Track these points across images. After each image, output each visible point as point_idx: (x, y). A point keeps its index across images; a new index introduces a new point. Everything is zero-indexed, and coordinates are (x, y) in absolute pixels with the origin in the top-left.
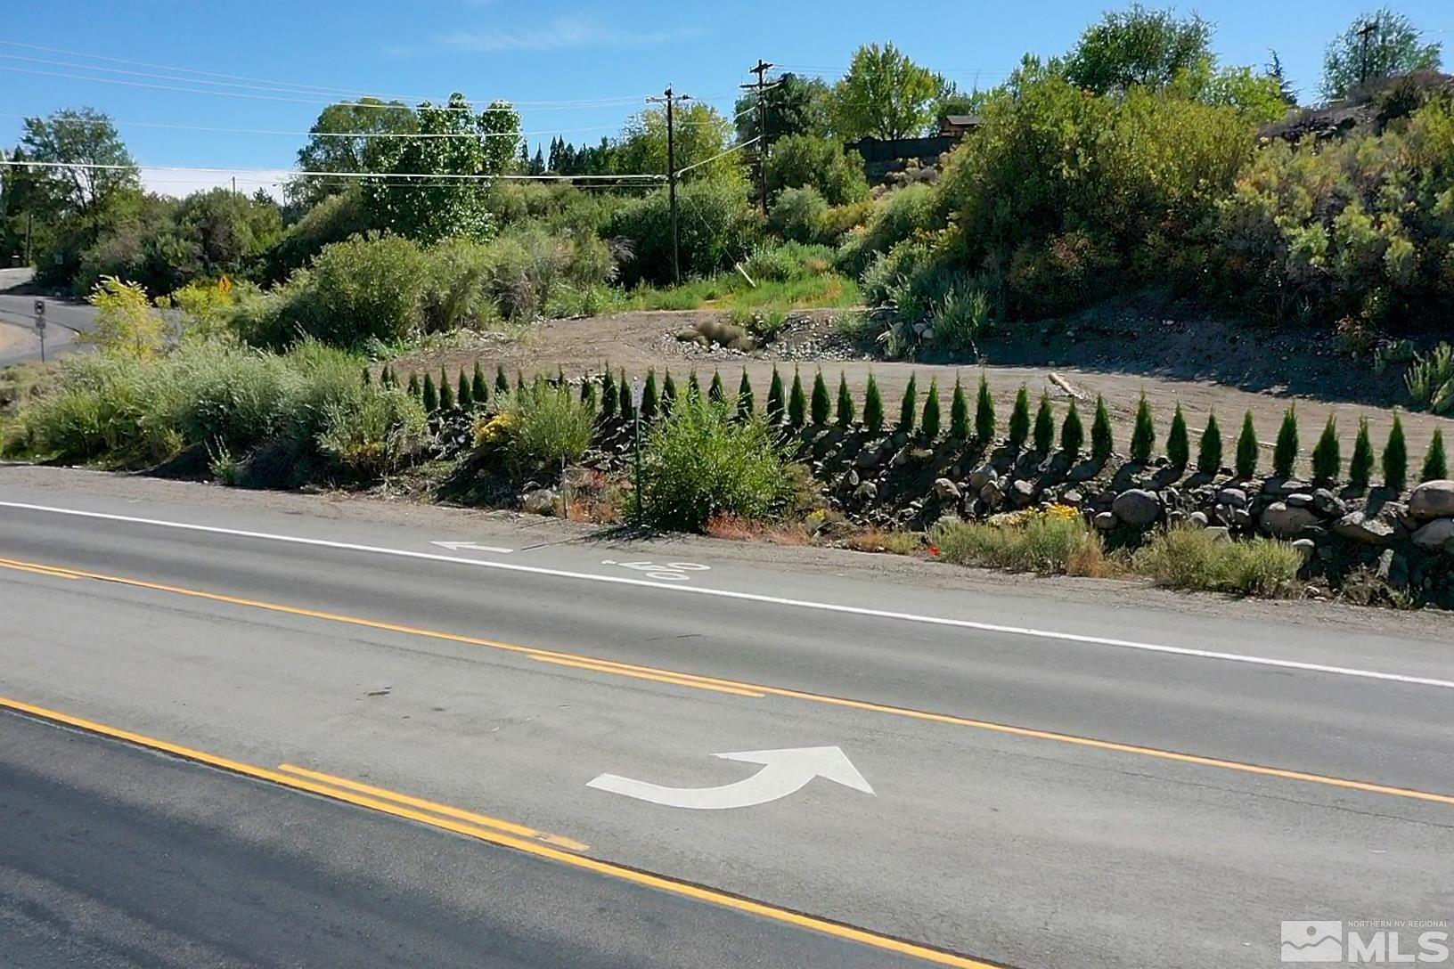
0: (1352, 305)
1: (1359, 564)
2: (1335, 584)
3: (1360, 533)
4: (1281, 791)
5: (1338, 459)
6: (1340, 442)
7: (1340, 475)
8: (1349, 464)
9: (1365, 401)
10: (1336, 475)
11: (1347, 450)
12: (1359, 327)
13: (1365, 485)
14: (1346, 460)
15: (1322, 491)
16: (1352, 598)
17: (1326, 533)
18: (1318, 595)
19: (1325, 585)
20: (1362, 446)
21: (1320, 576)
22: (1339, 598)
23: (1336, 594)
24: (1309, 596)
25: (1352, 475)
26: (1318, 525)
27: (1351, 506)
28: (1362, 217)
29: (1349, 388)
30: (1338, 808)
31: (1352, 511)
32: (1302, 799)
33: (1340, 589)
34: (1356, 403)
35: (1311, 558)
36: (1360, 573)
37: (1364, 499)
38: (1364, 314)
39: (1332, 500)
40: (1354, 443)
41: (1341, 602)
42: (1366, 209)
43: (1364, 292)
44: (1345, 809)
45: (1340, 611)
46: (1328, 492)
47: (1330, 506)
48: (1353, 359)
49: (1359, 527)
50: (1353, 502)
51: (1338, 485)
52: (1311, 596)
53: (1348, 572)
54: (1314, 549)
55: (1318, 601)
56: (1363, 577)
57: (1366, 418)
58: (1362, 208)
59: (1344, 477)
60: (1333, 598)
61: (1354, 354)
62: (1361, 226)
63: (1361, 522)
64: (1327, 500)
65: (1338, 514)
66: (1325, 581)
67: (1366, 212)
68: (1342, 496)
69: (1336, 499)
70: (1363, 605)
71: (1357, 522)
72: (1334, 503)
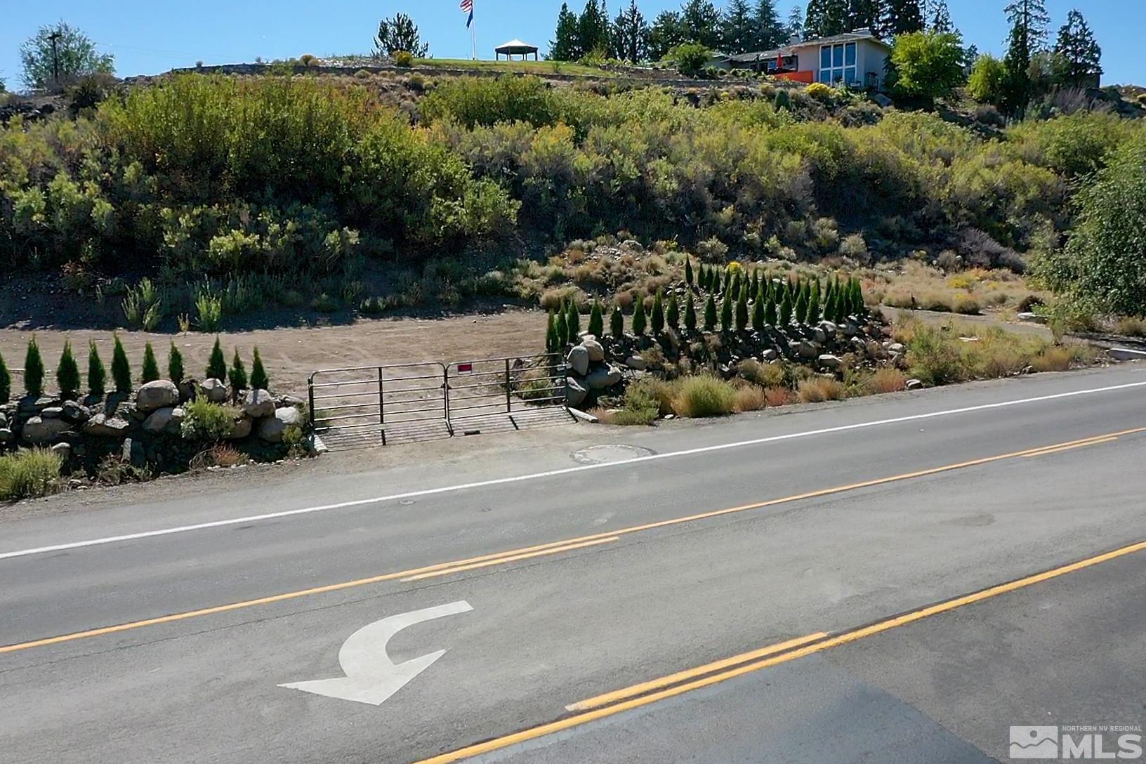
0: (73, 252)
1: (108, 454)
2: (92, 474)
3: (103, 429)
4: (74, 651)
5: (77, 375)
6: (76, 360)
7: (81, 386)
8: (87, 377)
9: (95, 327)
10: (78, 387)
11: (83, 367)
12: (80, 270)
13: (102, 392)
14: (84, 374)
15: (69, 402)
16: (106, 481)
17: (77, 435)
18: (81, 484)
19: (85, 476)
20: (95, 362)
21: (79, 470)
22: (97, 483)
23: (94, 481)
24: (73, 488)
25: (90, 386)
26: (70, 430)
27: (94, 410)
28: (70, 183)
29: (81, 318)
30: (121, 648)
31: (94, 414)
32: (92, 652)
33: (96, 477)
34: (88, 328)
35: (70, 457)
36: (109, 461)
37: (103, 403)
38: (83, 259)
39: (78, 408)
40: (88, 359)
41: (99, 486)
42: (72, 178)
43: (80, 242)
44: (126, 648)
45: (99, 493)
46: (74, 403)
47: (77, 413)
48: (80, 295)
49: (102, 425)
50: (94, 407)
51: (81, 395)
52: (75, 487)
53: (101, 462)
54: (70, 449)
55: (80, 491)
56: (112, 463)
57: (94, 339)
58: (69, 177)
59: (84, 388)
60: (92, 485)
61: (80, 291)
62: (70, 190)
63: (104, 421)
64: (73, 409)
65: (84, 418)
66: (83, 472)
67: (73, 180)
68: (86, 403)
69: (81, 407)
70: (115, 484)
71: (100, 422)
72: (80, 410)
